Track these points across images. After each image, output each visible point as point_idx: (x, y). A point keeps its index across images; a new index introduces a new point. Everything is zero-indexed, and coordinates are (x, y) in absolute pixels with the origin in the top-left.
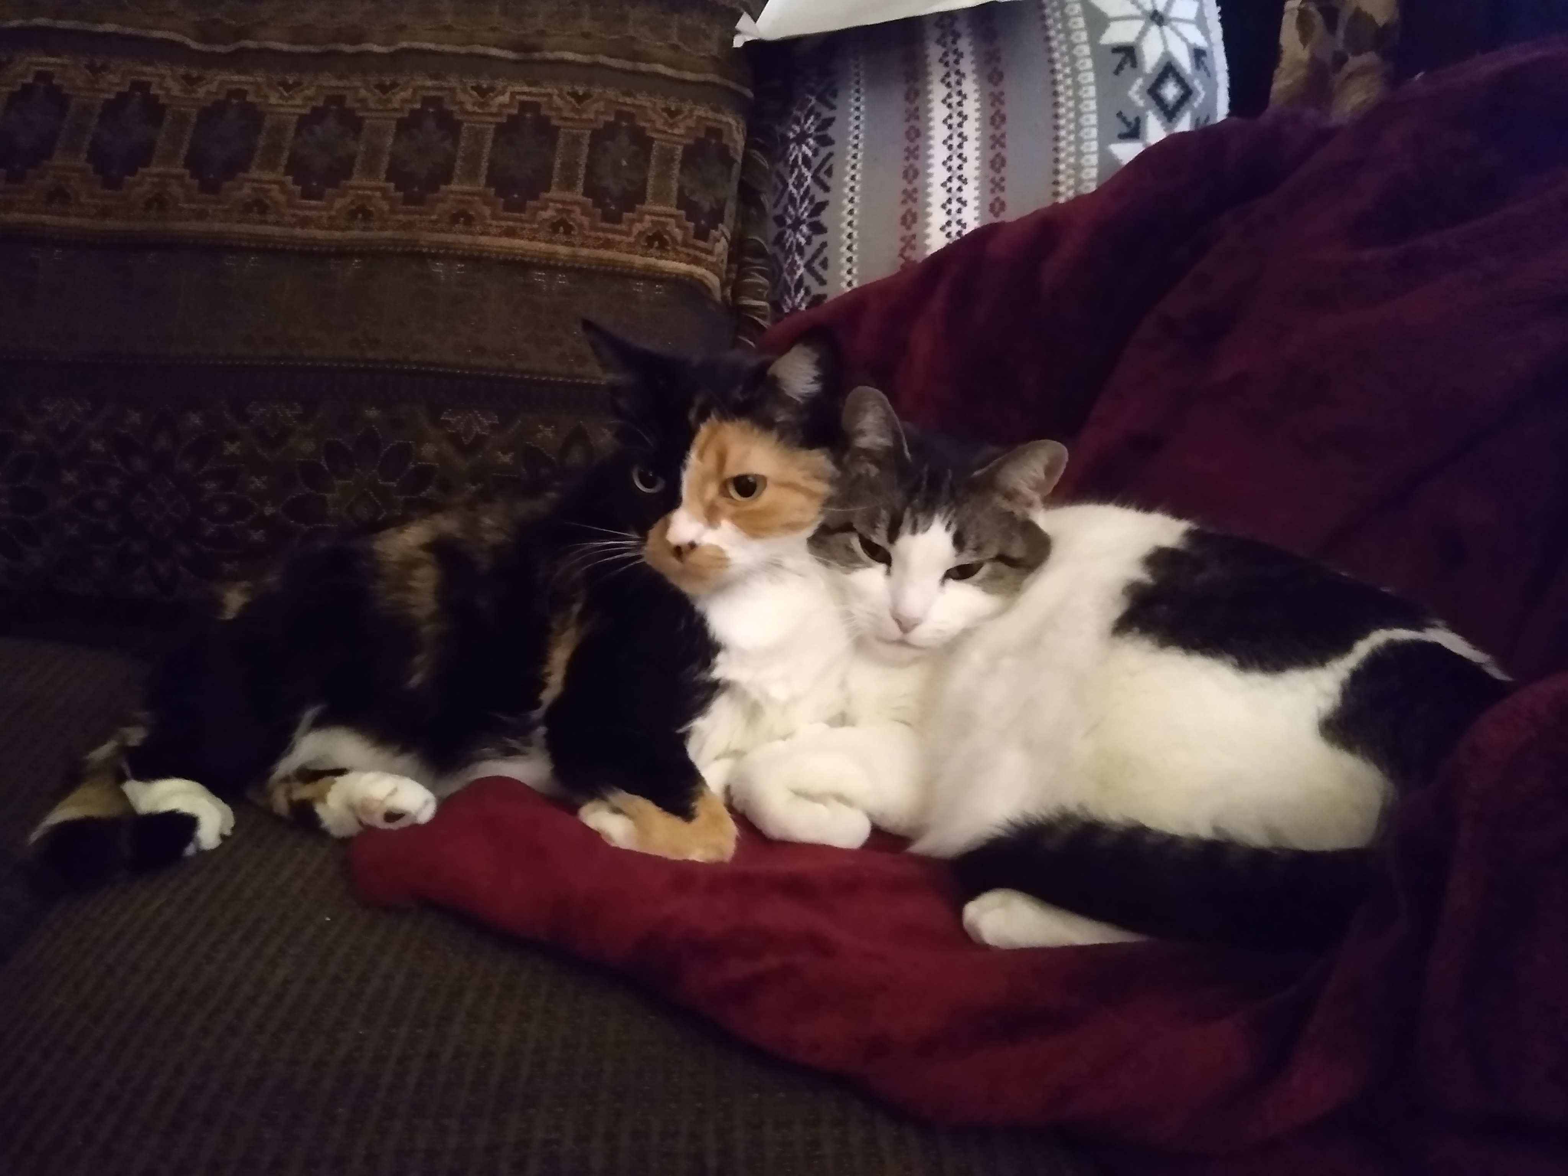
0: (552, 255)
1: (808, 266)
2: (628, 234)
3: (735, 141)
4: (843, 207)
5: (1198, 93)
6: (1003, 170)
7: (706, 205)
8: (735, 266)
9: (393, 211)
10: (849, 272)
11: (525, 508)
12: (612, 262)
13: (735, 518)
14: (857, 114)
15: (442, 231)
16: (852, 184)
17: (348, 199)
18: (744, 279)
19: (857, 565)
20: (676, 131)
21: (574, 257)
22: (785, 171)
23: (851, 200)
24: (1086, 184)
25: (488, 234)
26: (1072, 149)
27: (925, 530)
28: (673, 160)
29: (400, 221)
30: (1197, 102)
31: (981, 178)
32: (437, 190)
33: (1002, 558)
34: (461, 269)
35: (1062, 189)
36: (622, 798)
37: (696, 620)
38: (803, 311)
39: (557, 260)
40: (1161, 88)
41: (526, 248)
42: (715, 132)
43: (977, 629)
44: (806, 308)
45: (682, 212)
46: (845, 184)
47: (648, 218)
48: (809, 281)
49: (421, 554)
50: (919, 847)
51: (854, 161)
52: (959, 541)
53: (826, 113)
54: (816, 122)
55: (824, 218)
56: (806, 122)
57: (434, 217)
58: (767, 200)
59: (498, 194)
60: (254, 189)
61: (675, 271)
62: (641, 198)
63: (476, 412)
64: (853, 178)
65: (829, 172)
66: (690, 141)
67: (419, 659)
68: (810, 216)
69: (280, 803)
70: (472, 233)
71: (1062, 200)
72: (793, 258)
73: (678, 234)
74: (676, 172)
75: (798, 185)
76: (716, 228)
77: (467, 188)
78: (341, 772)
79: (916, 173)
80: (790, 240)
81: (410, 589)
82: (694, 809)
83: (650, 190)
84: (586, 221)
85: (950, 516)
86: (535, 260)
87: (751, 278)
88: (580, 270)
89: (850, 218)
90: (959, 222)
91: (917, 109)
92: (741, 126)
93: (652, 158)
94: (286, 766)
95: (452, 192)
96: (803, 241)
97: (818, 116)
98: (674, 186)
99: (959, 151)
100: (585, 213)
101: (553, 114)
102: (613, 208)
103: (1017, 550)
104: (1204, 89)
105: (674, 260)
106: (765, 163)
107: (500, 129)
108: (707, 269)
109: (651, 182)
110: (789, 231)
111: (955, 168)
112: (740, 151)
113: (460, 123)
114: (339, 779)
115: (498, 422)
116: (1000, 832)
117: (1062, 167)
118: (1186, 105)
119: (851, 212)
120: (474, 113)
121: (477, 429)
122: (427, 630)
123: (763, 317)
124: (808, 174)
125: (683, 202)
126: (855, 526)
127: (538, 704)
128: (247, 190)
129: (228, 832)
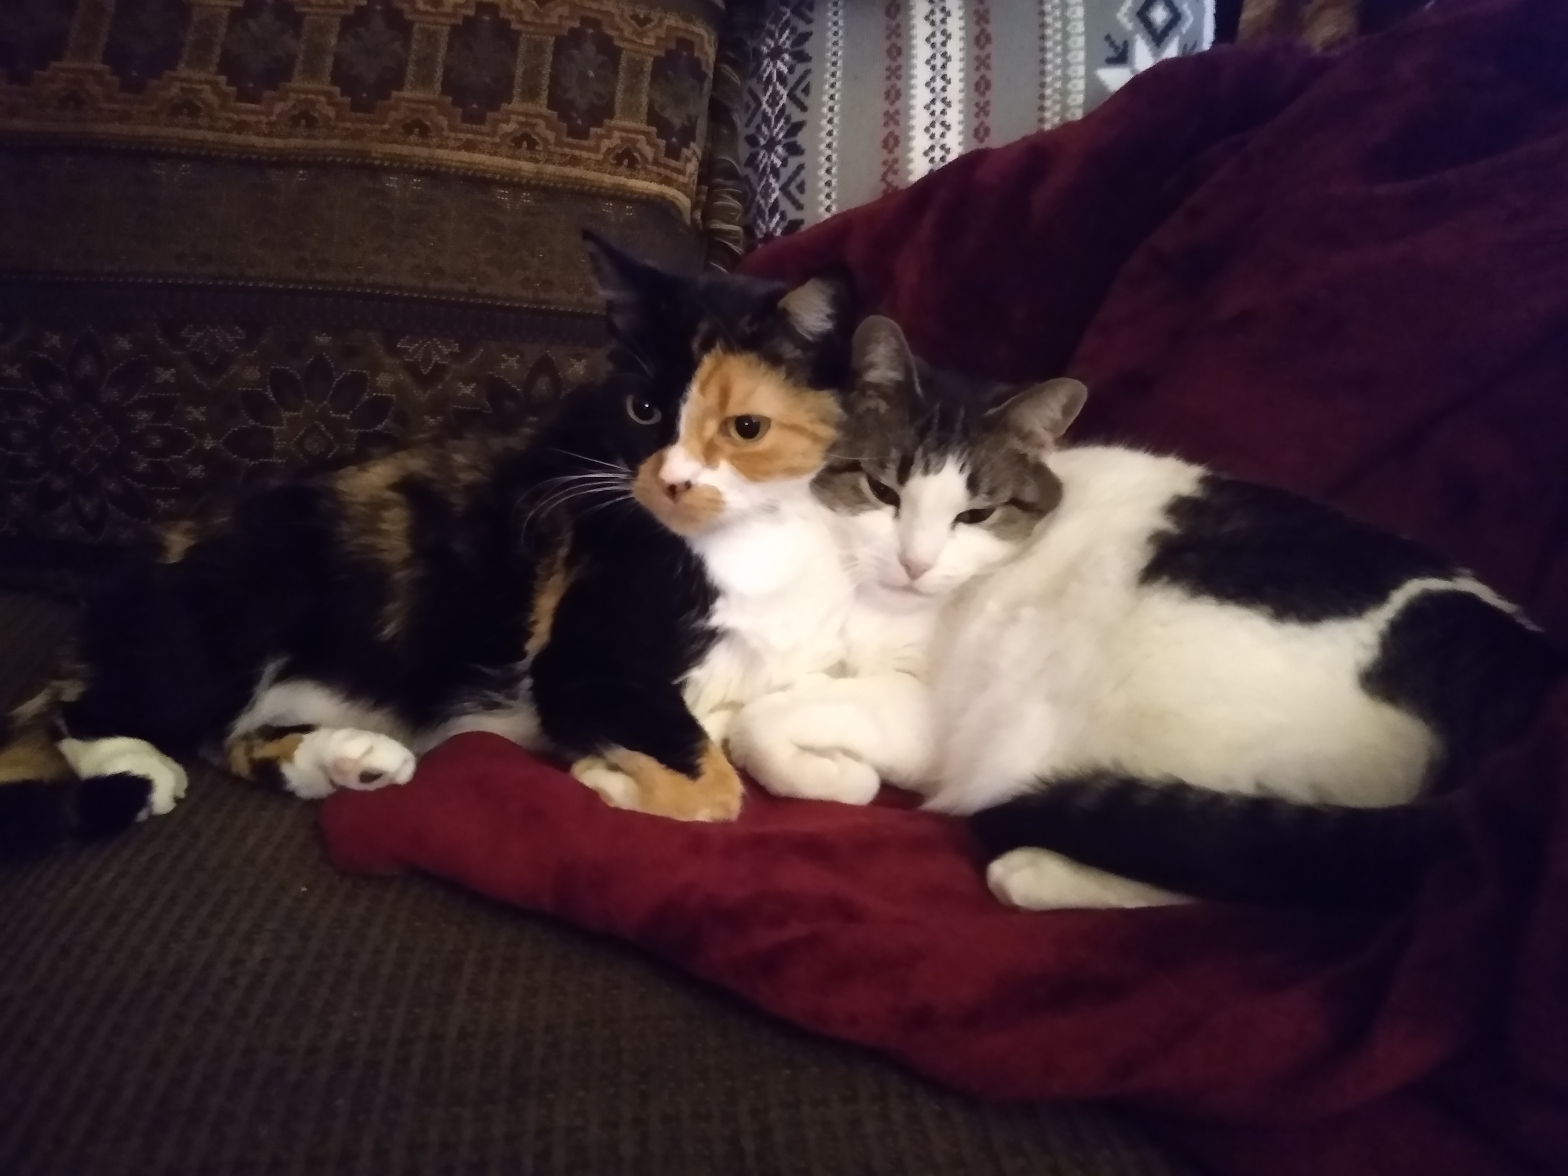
0: (516, 172)
1: (784, 189)
2: (596, 150)
3: (706, 54)
4: (821, 128)
5: (1187, 18)
6: (988, 93)
7: (677, 122)
8: (705, 188)
9: (339, 117)
10: (828, 196)
11: (497, 444)
12: (578, 180)
13: (734, 459)
14: (835, 29)
15: (395, 142)
16: (831, 103)
17: (290, 103)
18: (715, 202)
19: (865, 506)
20: (646, 41)
21: (539, 173)
22: (758, 88)
23: (830, 121)
24: (1073, 110)
25: (446, 147)
26: (1059, 72)
27: (939, 471)
28: (642, 72)
29: (348, 129)
30: (1186, 26)
31: (966, 101)
32: (387, 97)
33: (1015, 502)
34: (417, 185)
35: (1048, 115)
36: (621, 754)
37: (694, 564)
38: (778, 237)
39: (522, 177)
40: (1150, 12)
41: (487, 163)
42: (685, 44)
43: (991, 575)
44: (782, 233)
45: (654, 129)
46: (823, 104)
47: (616, 134)
48: (785, 205)
49: (390, 495)
50: (935, 804)
51: (832, 80)
52: (973, 485)
53: (802, 27)
54: (791, 36)
55: (801, 139)
56: (780, 36)
57: (386, 126)
58: (739, 119)
59: (455, 103)
60: (183, 89)
61: (646, 191)
62: (609, 112)
63: (435, 339)
64: (832, 97)
65: (806, 91)
66: (661, 53)
67: (392, 607)
68: (785, 137)
69: (240, 762)
70: (428, 146)
71: (1047, 127)
72: (767, 180)
73: (649, 152)
74: (646, 84)
75: (773, 103)
76: (688, 147)
77: (421, 95)
78: (307, 729)
79: (898, 95)
80: (765, 161)
81: (380, 532)
82: (698, 766)
83: (618, 106)
84: (551, 136)
85: (965, 456)
86: (498, 177)
87: (722, 201)
88: (545, 189)
89: (829, 140)
90: (943, 147)
91: (898, 26)
92: (713, 38)
93: (620, 70)
94: (246, 723)
95: (404, 99)
96: (778, 163)
97: (793, 30)
98: (644, 100)
99: (943, 73)
100: (549, 127)
101: (512, 17)
102: (580, 122)
103: (1030, 494)
104: (1192, 13)
105: (645, 180)
106: (736, 79)
107: (456, 31)
108: (678, 190)
109: (619, 96)
110: (762, 153)
111: (938, 89)
112: (712, 66)
113: (411, 23)
114: (307, 737)
115: (459, 351)
116: (1025, 789)
117: (1048, 92)
118: (1175, 30)
119: (830, 133)
120: (426, 13)
121: (436, 358)
122: (400, 575)
123: (736, 242)
124: (784, 92)
125: (653, 118)
126: (863, 465)
127: (523, 655)
128: (175, 90)
129: (182, 795)
